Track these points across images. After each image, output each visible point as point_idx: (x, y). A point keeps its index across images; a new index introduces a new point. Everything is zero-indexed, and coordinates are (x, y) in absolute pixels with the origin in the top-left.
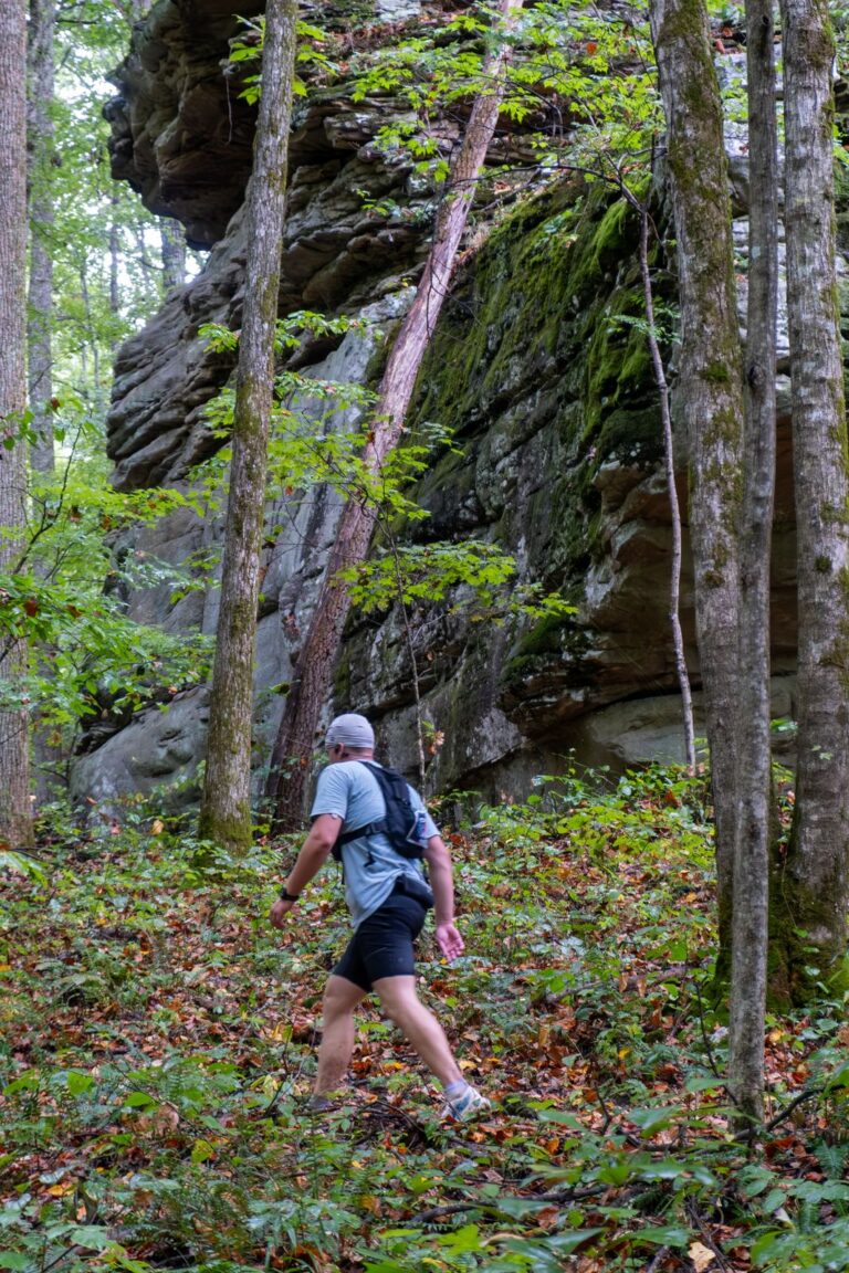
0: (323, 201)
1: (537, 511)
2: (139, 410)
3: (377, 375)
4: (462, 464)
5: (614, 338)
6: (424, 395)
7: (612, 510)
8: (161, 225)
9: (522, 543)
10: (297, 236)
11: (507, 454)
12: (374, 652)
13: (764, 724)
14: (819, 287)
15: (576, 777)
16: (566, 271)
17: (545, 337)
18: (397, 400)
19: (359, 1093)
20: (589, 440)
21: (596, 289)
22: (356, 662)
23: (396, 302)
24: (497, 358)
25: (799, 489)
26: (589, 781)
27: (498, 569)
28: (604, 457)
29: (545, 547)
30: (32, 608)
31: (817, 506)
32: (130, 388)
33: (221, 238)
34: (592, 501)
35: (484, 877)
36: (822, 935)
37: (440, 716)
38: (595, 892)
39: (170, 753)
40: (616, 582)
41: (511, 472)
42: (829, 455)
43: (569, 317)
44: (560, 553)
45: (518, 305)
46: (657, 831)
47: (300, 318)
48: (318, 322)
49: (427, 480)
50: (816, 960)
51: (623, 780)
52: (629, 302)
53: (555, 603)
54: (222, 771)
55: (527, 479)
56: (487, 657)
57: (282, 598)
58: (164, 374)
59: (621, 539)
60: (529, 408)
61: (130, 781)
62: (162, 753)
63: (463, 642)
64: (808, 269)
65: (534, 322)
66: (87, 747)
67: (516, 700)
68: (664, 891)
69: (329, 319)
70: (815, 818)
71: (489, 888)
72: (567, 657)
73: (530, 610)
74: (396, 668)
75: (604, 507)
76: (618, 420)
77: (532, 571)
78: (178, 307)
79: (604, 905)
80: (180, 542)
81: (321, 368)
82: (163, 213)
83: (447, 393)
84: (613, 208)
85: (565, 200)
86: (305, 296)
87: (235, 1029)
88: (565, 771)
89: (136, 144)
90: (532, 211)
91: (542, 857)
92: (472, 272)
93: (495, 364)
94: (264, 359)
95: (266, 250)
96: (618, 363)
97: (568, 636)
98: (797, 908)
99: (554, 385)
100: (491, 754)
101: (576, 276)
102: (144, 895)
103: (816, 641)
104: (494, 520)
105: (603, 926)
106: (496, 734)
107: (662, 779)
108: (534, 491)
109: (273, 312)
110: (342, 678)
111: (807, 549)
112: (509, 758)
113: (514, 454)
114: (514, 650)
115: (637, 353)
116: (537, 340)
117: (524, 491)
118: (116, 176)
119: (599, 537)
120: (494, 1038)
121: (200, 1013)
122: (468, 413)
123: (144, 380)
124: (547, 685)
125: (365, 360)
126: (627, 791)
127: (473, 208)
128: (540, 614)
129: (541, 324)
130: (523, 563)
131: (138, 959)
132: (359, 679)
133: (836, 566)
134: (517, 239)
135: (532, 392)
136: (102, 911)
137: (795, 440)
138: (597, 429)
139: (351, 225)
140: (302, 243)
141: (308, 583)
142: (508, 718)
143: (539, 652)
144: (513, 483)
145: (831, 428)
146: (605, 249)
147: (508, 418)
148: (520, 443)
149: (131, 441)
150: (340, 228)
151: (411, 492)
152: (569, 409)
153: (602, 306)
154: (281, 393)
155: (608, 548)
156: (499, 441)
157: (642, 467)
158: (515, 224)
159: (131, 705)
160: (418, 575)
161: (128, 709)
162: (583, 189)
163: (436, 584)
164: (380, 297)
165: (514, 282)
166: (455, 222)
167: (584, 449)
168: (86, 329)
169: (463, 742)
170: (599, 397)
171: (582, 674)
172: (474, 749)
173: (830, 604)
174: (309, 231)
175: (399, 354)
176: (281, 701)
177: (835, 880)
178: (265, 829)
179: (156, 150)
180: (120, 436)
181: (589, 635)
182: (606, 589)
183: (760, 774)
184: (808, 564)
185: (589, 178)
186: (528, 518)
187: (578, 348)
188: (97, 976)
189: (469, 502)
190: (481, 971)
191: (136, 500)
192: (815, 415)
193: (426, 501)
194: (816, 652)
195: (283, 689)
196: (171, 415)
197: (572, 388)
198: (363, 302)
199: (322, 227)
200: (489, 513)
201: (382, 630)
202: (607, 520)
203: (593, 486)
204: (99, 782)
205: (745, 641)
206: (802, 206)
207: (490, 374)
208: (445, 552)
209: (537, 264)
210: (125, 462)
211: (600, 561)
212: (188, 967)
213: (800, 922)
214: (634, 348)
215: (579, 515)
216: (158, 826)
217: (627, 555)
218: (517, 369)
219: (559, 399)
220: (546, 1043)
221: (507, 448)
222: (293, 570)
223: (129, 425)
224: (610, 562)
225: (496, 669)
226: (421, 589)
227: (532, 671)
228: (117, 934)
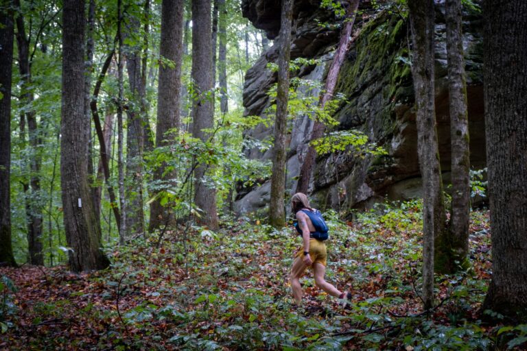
0: (309, 22)
1: (377, 120)
2: (252, 91)
3: (325, 78)
4: (353, 106)
5: (399, 64)
6: (341, 84)
7: (400, 119)
8: (261, 32)
9: (372, 130)
10: (300, 34)
11: (367, 102)
12: (326, 166)
13: (432, 182)
14: (457, 44)
15: (388, 204)
16: (385, 43)
17: (379, 64)
18: (332, 86)
19: (312, 302)
20: (392, 96)
21: (394, 49)
22: (321, 169)
23: (332, 54)
24: (364, 71)
25: (451, 109)
26: (393, 205)
27: (362, 140)
28: (397, 102)
29: (379, 131)
30: (211, 153)
31: (457, 114)
32: (250, 84)
33: (277, 35)
34: (393, 116)
35: (358, 235)
36: (460, 251)
37: (348, 185)
38: (392, 239)
39: (264, 200)
40: (401, 141)
41: (368, 108)
42: (460, 98)
43: (386, 57)
44: (384, 133)
45: (369, 54)
46: (412, 220)
47: (298, 60)
48: (305, 61)
49: (343, 111)
50: (458, 259)
51: (403, 204)
52: (404, 52)
53: (381, 150)
54: (275, 204)
55: (373, 110)
56: (362, 167)
57: (298, 150)
58: (261, 79)
59: (403, 128)
60: (373, 88)
61: (251, 209)
62: (262, 200)
63: (354, 162)
64: (453, 38)
65: (375, 60)
66: (238, 198)
67: (371, 180)
68: (415, 239)
69: (308, 60)
70: (457, 213)
71: (359, 238)
72: (386, 166)
73: (372, 152)
74: (333, 171)
75: (397, 118)
76: (401, 90)
77: (376, 139)
78: (264, 58)
79: (395, 243)
80: (266, 133)
81: (309, 76)
82: (261, 28)
83: (348, 83)
84: (399, 22)
85: (384, 20)
86: (303, 53)
87: (275, 283)
88: (384, 202)
89: (250, 6)
90: (375, 23)
91: (376, 229)
92: (356, 43)
93: (363, 73)
94: (286, 73)
95: (286, 37)
96: (401, 71)
97: (387, 160)
98: (452, 242)
99: (381, 80)
100: (364, 198)
101: (388, 44)
102: (251, 243)
103: (457, 157)
104: (364, 123)
105: (394, 250)
106: (365, 191)
107: (415, 204)
108: (376, 114)
109: (289, 58)
110: (317, 175)
111: (454, 128)
112: (369, 199)
113: (369, 102)
114: (370, 164)
115: (407, 68)
116: (376, 65)
117: (372, 114)
118: (244, 16)
119: (396, 127)
120: (356, 284)
121: (265, 278)
122: (354, 89)
123: (254, 81)
124: (381, 175)
125: (322, 73)
126: (404, 208)
127: (355, 23)
128: (376, 153)
129: (377, 60)
130: (372, 137)
131: (248, 262)
132: (322, 175)
133: (463, 133)
134: (369, 33)
135: (374, 82)
136: (238, 248)
137: (450, 94)
138: (394, 93)
139: (317, 30)
140: (302, 36)
141: (306, 145)
142: (369, 186)
143: (378, 165)
144: (369, 111)
145: (461, 89)
146: (396, 35)
147: (367, 91)
148: (371, 98)
149: (250, 101)
150: (313, 31)
151: (336, 116)
152: (386, 87)
153: (396, 54)
154: (294, 84)
155: (399, 131)
156: (364, 97)
157: (408, 105)
158: (368, 28)
159: (249, 184)
160: (337, 143)
161: (248, 186)
162: (389, 17)
163: (342, 145)
164: (327, 53)
165: (369, 47)
166: (349, 28)
167: (391, 99)
168: (238, 67)
169: (355, 194)
170: (395, 83)
171: (391, 171)
172: (359, 196)
173: (461, 145)
174: (304, 32)
175: (332, 71)
176: (296, 182)
177: (464, 233)
178: (291, 222)
179: (256, 8)
180: (247, 99)
181: (393, 159)
182: (399, 144)
183: (430, 198)
184: (453, 133)
185: (390, 12)
186: (374, 122)
187: (389, 67)
188: (233, 268)
189: (355, 118)
190: (354, 264)
191: (248, 119)
192: (456, 85)
193: (341, 118)
194: (456, 161)
195: (297, 178)
196: (262, 93)
197: (387, 80)
198: (322, 55)
199: (308, 31)
200: (362, 121)
201: (329, 159)
202: (398, 122)
203: (393, 111)
204: (242, 209)
205: (425, 156)
206: (451, 18)
207: (361, 77)
208: (345, 134)
209: (375, 41)
210: (249, 108)
211: (396, 135)
212: (263, 265)
213: (453, 247)
214: (406, 66)
215: (389, 121)
216: (258, 222)
217: (404, 133)
218: (369, 75)
219: (383, 84)
220: (372, 286)
221: (367, 100)
222: (301, 140)
223: (250, 96)
224: (399, 135)
225: (365, 171)
226: (338, 147)
227: (376, 171)
228: (242, 255)
